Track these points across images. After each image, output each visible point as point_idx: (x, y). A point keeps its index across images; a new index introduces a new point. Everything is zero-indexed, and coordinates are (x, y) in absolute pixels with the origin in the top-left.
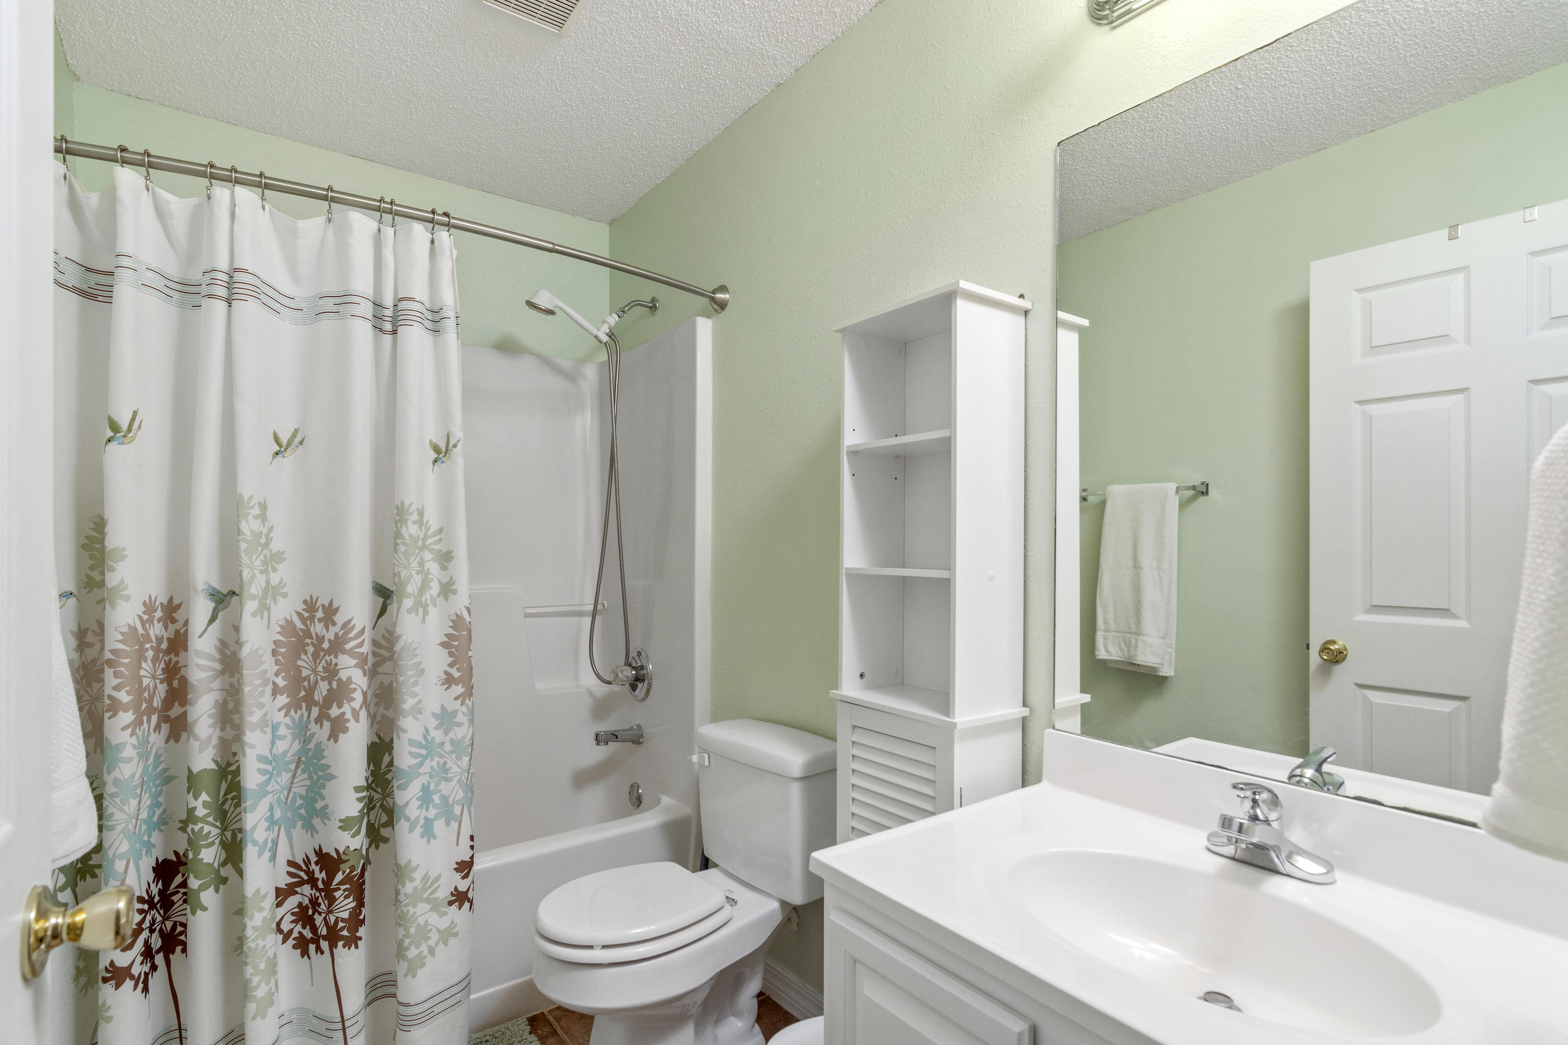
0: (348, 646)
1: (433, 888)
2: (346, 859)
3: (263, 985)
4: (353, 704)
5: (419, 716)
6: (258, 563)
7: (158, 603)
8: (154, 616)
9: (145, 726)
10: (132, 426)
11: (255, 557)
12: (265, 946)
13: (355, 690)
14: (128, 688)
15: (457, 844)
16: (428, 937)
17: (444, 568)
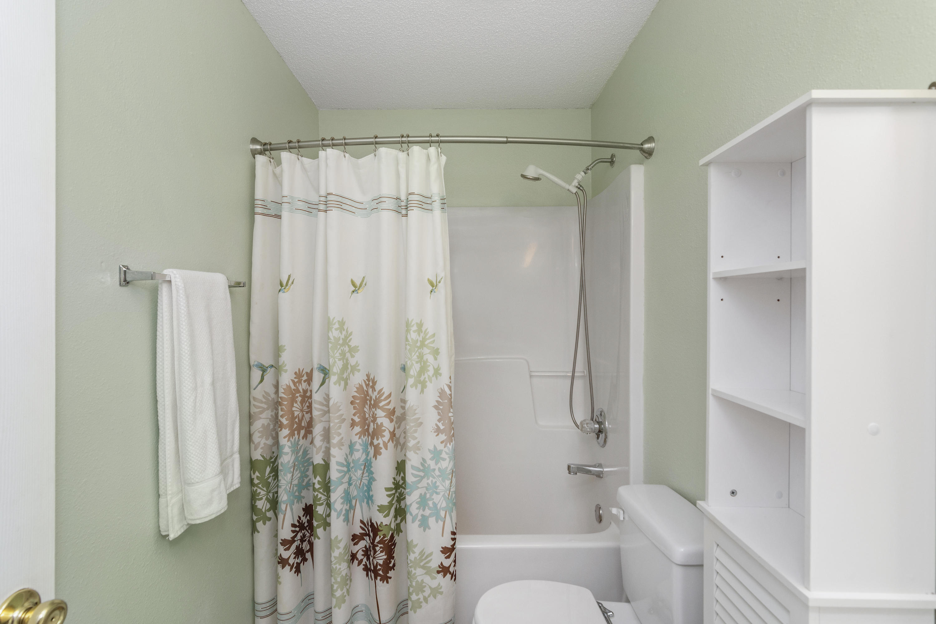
0: (381, 404)
1: (426, 561)
2: (381, 529)
3: (339, 590)
4: (384, 439)
5: (417, 452)
6: (338, 354)
7: (304, 372)
8: (302, 379)
9: (296, 436)
10: (288, 283)
11: (336, 351)
12: (340, 568)
13: (385, 430)
14: (286, 417)
15: (443, 536)
16: (424, 590)
17: (436, 359)
